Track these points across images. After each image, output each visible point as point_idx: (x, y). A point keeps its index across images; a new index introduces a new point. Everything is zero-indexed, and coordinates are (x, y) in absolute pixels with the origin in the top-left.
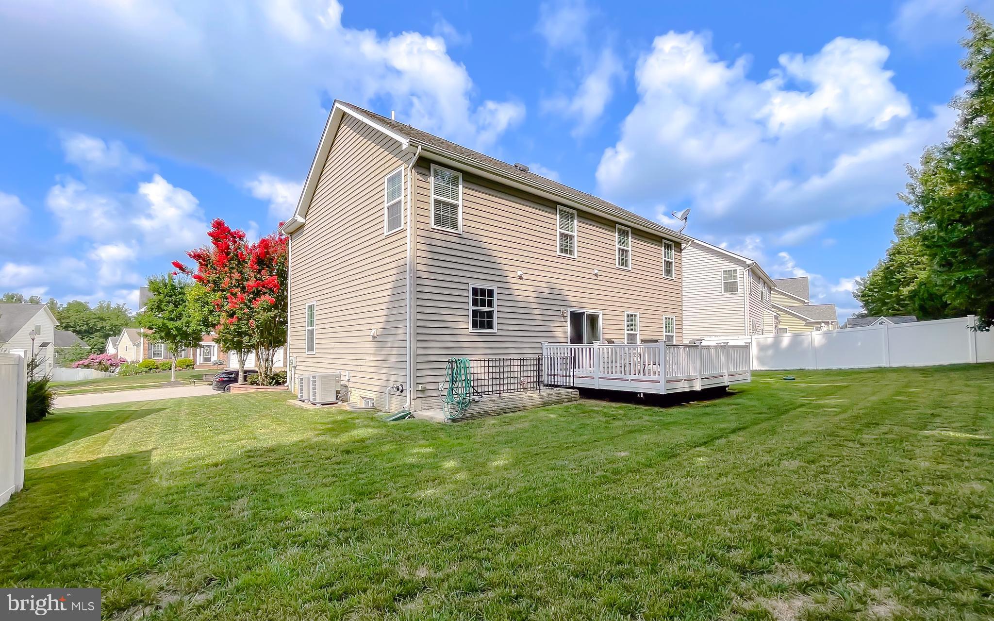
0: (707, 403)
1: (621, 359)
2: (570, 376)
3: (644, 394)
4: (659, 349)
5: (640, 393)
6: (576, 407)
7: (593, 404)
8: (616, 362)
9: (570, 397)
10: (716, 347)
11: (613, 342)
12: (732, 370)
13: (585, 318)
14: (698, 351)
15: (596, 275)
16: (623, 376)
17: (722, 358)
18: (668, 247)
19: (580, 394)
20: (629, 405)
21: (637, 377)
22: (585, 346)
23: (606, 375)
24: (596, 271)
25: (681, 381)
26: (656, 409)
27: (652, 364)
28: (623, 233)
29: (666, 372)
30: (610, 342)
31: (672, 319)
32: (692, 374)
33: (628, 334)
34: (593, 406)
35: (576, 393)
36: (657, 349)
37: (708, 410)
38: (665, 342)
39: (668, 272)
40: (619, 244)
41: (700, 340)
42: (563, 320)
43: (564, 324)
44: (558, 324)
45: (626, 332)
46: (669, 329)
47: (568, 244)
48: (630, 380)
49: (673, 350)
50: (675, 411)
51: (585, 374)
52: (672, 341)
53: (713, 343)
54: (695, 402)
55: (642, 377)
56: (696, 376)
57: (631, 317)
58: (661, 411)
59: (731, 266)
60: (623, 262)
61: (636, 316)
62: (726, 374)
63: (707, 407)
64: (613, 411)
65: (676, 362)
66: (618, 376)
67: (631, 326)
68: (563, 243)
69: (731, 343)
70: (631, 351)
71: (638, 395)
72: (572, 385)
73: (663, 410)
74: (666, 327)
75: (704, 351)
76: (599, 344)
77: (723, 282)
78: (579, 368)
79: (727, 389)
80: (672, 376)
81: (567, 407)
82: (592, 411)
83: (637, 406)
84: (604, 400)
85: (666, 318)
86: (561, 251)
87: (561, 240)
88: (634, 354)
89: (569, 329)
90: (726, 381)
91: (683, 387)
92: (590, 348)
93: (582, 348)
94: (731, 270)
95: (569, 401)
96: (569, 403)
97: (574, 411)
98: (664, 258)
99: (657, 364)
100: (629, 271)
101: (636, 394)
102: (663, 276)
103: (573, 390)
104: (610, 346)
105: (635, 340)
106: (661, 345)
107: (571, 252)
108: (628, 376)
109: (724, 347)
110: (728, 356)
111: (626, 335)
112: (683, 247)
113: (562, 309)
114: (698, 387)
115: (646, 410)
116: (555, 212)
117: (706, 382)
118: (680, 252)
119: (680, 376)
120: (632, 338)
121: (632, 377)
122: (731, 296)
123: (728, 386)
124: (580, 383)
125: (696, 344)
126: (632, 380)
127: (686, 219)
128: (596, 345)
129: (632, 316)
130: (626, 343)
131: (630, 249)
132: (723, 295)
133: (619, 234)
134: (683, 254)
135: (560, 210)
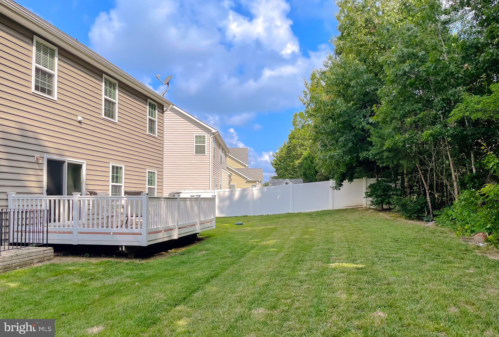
0: (183, 249)
1: (103, 211)
2: (43, 232)
3: (125, 246)
4: (142, 201)
5: (122, 246)
6: (47, 269)
7: (70, 262)
8: (98, 214)
9: (41, 256)
10: (191, 199)
11: (95, 194)
12: (202, 219)
13: (65, 166)
14: (177, 203)
15: (80, 122)
16: (105, 230)
17: (196, 209)
18: (152, 107)
19: (55, 251)
20: (110, 259)
21: (119, 230)
22: (65, 197)
23: (86, 229)
24: (80, 118)
25: (161, 232)
26: (137, 261)
27: (134, 216)
28: (110, 84)
29: (148, 224)
30: (92, 193)
31: (154, 173)
32: (170, 224)
33: (112, 186)
34: (69, 265)
35: (50, 250)
36: (140, 201)
37: (184, 258)
38: (147, 194)
39: (152, 129)
40: (106, 94)
41: (179, 193)
42: (37, 168)
43: (39, 173)
44: (31, 172)
45: (111, 184)
46: (151, 182)
47: (47, 83)
48: (112, 234)
49: (155, 202)
50: (154, 261)
51: (62, 229)
52: (154, 193)
53: (188, 196)
54: (173, 250)
55: (124, 230)
56: (175, 226)
57: (116, 170)
58: (142, 264)
59: (202, 133)
60: (110, 113)
61: (121, 168)
62: (198, 223)
63: (183, 254)
64: (92, 269)
65: (158, 215)
66: (100, 229)
67: (116, 178)
68: (40, 80)
69: (203, 196)
70: (114, 203)
71: (120, 249)
72: (45, 242)
73: (144, 262)
74: (149, 180)
75: (182, 203)
76: (79, 196)
77: (195, 144)
78: (55, 221)
79: (198, 235)
80: (154, 227)
81: (37, 270)
82: (66, 271)
83: (118, 260)
84: (83, 256)
85: (149, 172)
86: (37, 88)
87: (37, 76)
88: (117, 206)
89: (45, 178)
90: (197, 229)
91: (162, 238)
92: (69, 200)
93: (59, 201)
94: (201, 136)
95: (40, 262)
96: (40, 264)
97: (42, 274)
98: (148, 116)
99: (139, 215)
100: (115, 123)
101: (118, 247)
102: (148, 133)
103: (45, 248)
104: (91, 198)
105: (120, 192)
106: (144, 198)
107: (50, 92)
108: (109, 230)
109: (198, 199)
110: (199, 207)
111: (110, 187)
112: (165, 109)
113: (37, 155)
114: (176, 237)
115: (127, 264)
116: (30, 42)
117: (183, 231)
118: (163, 114)
119: (160, 227)
120: (116, 190)
121: (115, 230)
122: (200, 157)
123: (198, 233)
124: (54, 239)
125: (175, 197)
126: (114, 234)
127: (168, 84)
128: (76, 197)
129: (117, 168)
130: (110, 195)
131: (117, 101)
132: (194, 155)
133: (106, 85)
134: (165, 115)
135: (37, 42)
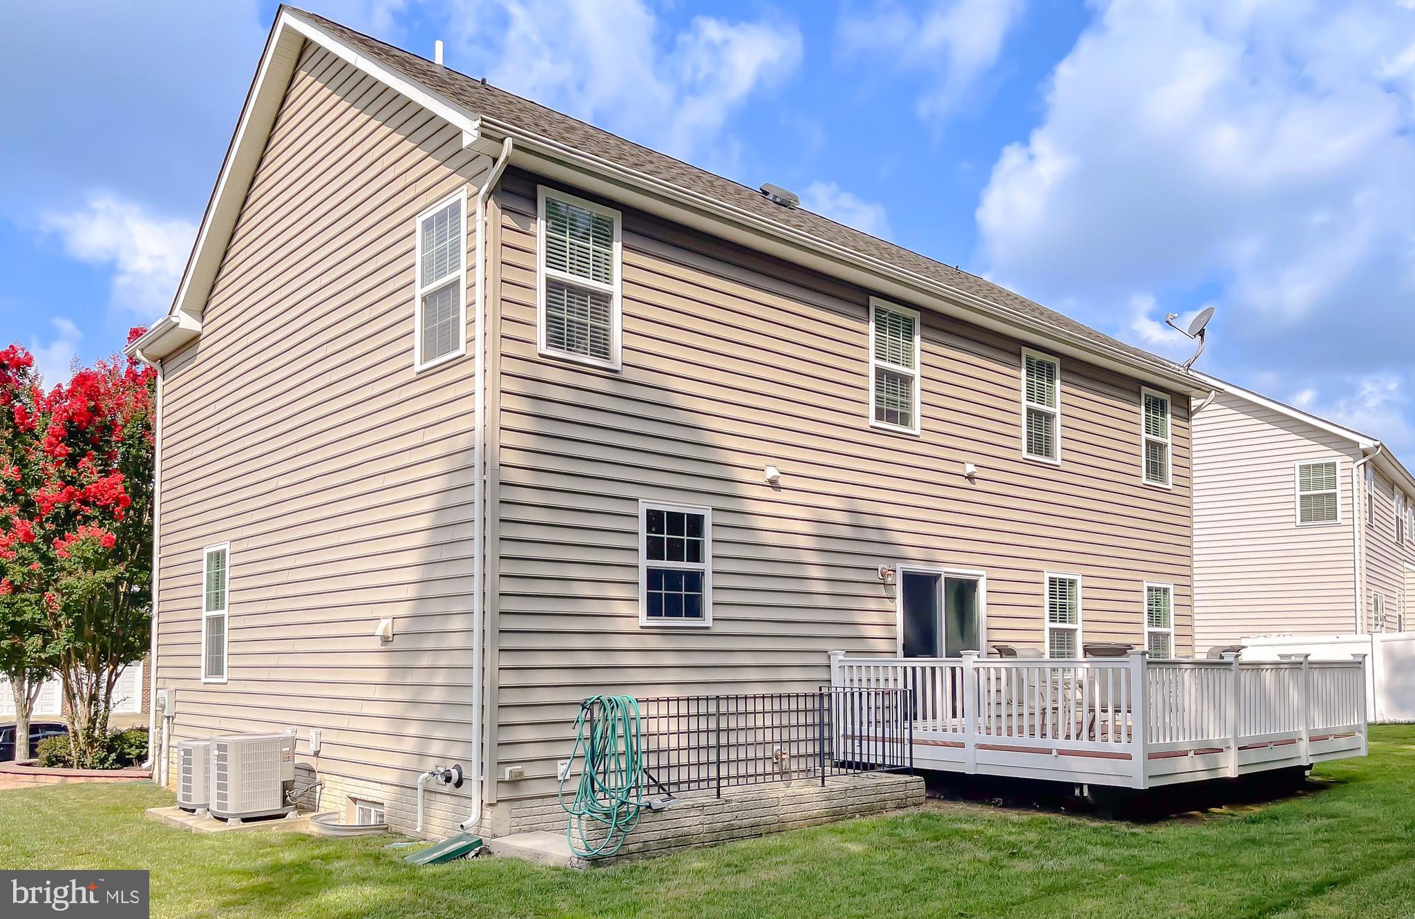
0: (1256, 810)
1: (1031, 695)
2: (902, 741)
3: (1090, 786)
4: (1128, 671)
5: (1081, 786)
6: (916, 823)
7: (961, 814)
8: (1020, 703)
9: (901, 795)
10: (1276, 666)
11: (1012, 653)
12: (1319, 725)
13: (941, 586)
14: (1230, 677)
15: (970, 478)
16: (1037, 742)
17: (1295, 696)
18: (1156, 406)
19: (928, 787)
20: (1053, 816)
21: (1073, 744)
22: (942, 663)
23: (993, 739)
24: (970, 469)
25: (1185, 754)
26: (1122, 827)
27: (1110, 709)
28: (1041, 371)
29: (1147, 732)
30: (1005, 652)
31: (1166, 591)
32: (1214, 736)
33: (1052, 630)
34: (960, 820)
35: (918, 783)
36: (1123, 671)
37: (1256, 831)
38: (1144, 654)
39: (1155, 469)
40: (1030, 398)
41: (1237, 650)
42: (884, 594)
43: (888, 605)
44: (872, 604)
45: (1048, 625)
46: (1156, 616)
47: (899, 398)
48: (1054, 753)
49: (1167, 674)
50: (1169, 832)
51: (940, 736)
52: (1165, 647)
53: (1271, 655)
54: (1225, 809)
55: (1084, 744)
56: (1226, 741)
57: (1060, 587)
58: (1134, 834)
59: (1321, 454)
60: (1040, 443)
61: (1072, 583)
62: (1305, 736)
63: (1253, 822)
64: (1011, 833)
65: (1174, 708)
66: (1026, 741)
67: (1060, 610)
68: (885, 395)
69: (1317, 655)
70: (1059, 676)
71: (1077, 792)
72: (907, 764)
73: (1140, 830)
74: (1150, 612)
75: (1246, 677)
76: (976, 658)
77: (1299, 494)
78: (925, 718)
79: (1307, 773)
80: (1162, 741)
81: (895, 824)
82: (957, 832)
83: (1074, 820)
84: (989, 804)
85: (1150, 589)
86: (879, 415)
87: (879, 388)
88: (1066, 683)
89: (899, 618)
90: (1303, 754)
91: (1190, 770)
92: (953, 670)
93: (933, 669)
94: (1320, 466)
95: (898, 807)
96: (900, 813)
97: (910, 833)
98: (1144, 435)
99: (1124, 708)
100: (1054, 468)
101: (1070, 787)
102: (1144, 480)
103: (908, 778)
104: (1003, 664)
105: (1071, 645)
106: (1134, 663)
107: (905, 419)
108: (1049, 742)
109: (1298, 666)
110: (1307, 689)
111: (1047, 634)
112: (1195, 403)
113: (882, 565)
114: (1231, 770)
115: (1095, 830)
116: (862, 314)
117: (1253, 756)
118: (1188, 420)
119: (1183, 741)
120: (1062, 640)
121: (1061, 743)
122: (1319, 532)
123: (1310, 767)
124: (927, 758)
125: (1226, 660)
126: (1061, 752)
127: (1202, 333)
128: (969, 661)
129: (1062, 582)
130: (1047, 656)
131: (1057, 410)
132: (1298, 527)
133: (1030, 373)
134: (1194, 423)
135: (877, 310)
